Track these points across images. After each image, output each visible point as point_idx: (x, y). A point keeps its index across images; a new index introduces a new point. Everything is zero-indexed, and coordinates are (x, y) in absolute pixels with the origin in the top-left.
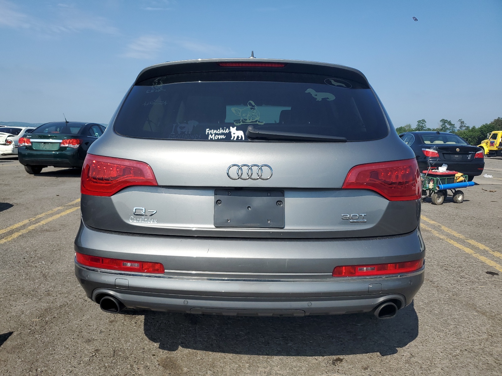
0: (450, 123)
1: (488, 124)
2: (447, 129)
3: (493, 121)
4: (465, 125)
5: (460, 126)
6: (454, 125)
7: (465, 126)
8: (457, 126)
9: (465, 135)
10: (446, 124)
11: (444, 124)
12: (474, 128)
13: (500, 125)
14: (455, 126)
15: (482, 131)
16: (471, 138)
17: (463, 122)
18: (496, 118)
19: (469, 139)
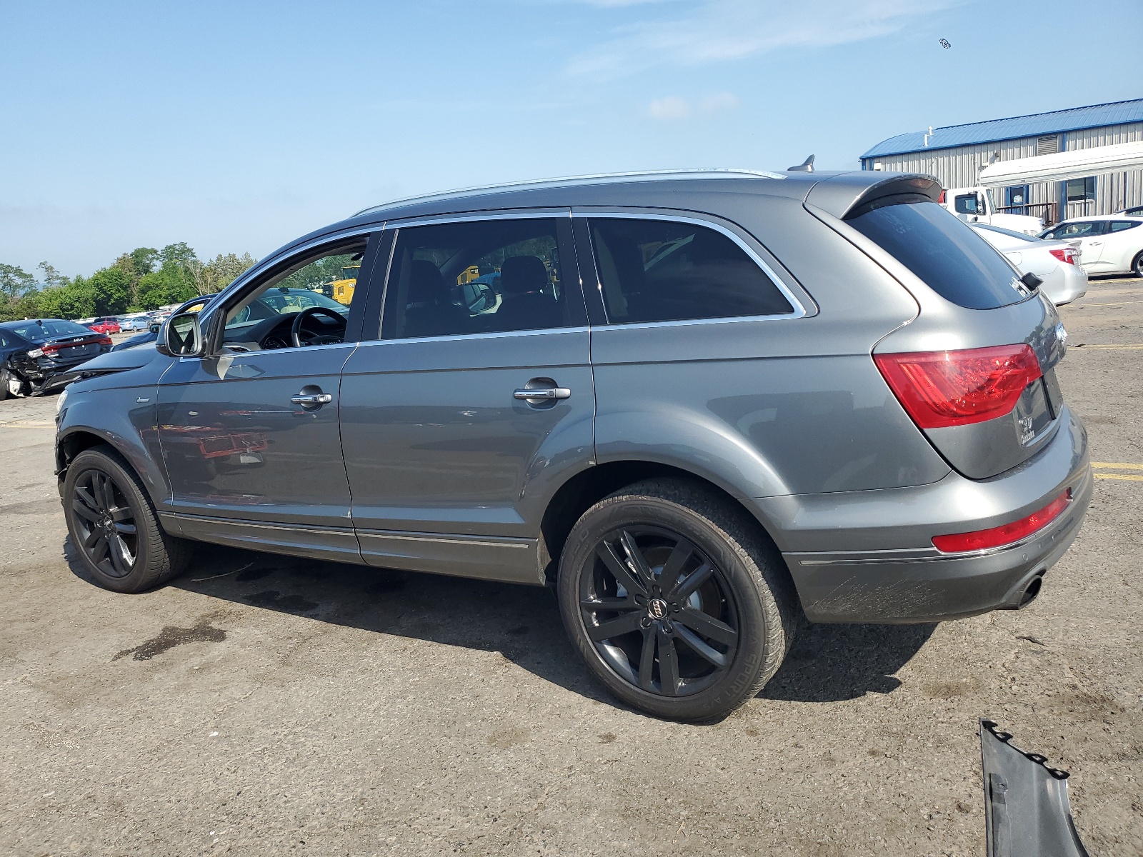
0: (19, 272)
1: (108, 268)
2: (16, 286)
3: (115, 261)
4: (58, 274)
5: (46, 278)
6: (31, 276)
7: (58, 278)
8: (40, 277)
9: (63, 297)
10: (11, 275)
11: (5, 277)
12: (78, 280)
13: (132, 269)
14: (34, 279)
15: (98, 284)
16: (80, 302)
17: (52, 268)
18: (121, 256)
19: (77, 304)
